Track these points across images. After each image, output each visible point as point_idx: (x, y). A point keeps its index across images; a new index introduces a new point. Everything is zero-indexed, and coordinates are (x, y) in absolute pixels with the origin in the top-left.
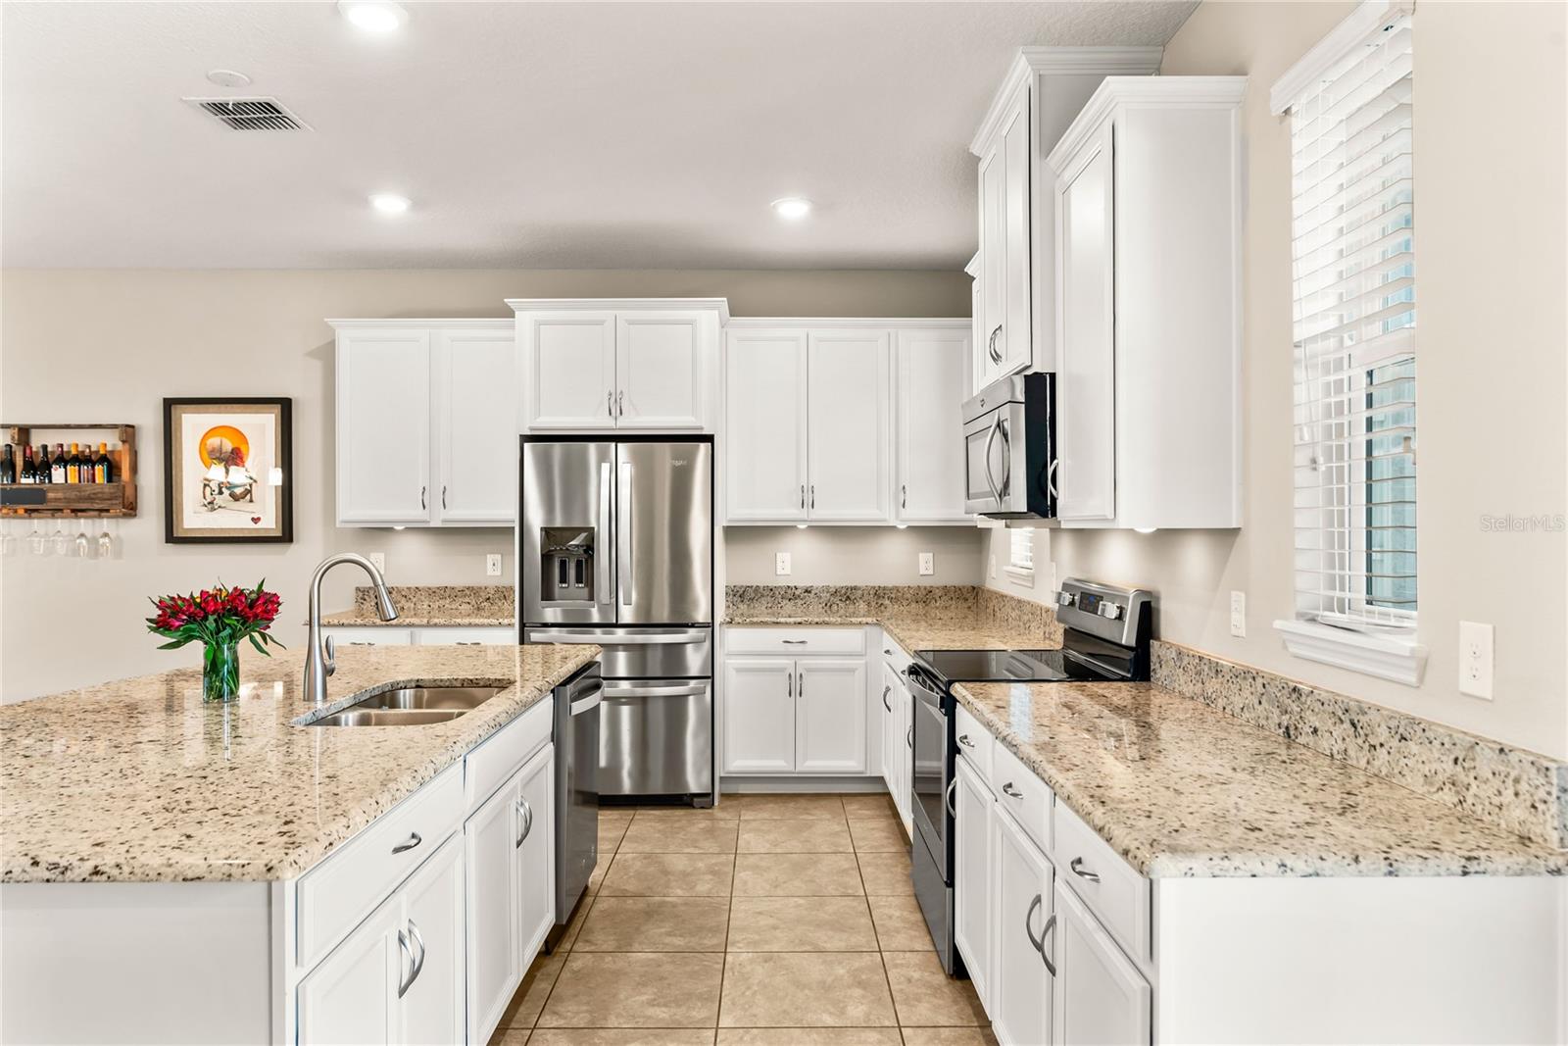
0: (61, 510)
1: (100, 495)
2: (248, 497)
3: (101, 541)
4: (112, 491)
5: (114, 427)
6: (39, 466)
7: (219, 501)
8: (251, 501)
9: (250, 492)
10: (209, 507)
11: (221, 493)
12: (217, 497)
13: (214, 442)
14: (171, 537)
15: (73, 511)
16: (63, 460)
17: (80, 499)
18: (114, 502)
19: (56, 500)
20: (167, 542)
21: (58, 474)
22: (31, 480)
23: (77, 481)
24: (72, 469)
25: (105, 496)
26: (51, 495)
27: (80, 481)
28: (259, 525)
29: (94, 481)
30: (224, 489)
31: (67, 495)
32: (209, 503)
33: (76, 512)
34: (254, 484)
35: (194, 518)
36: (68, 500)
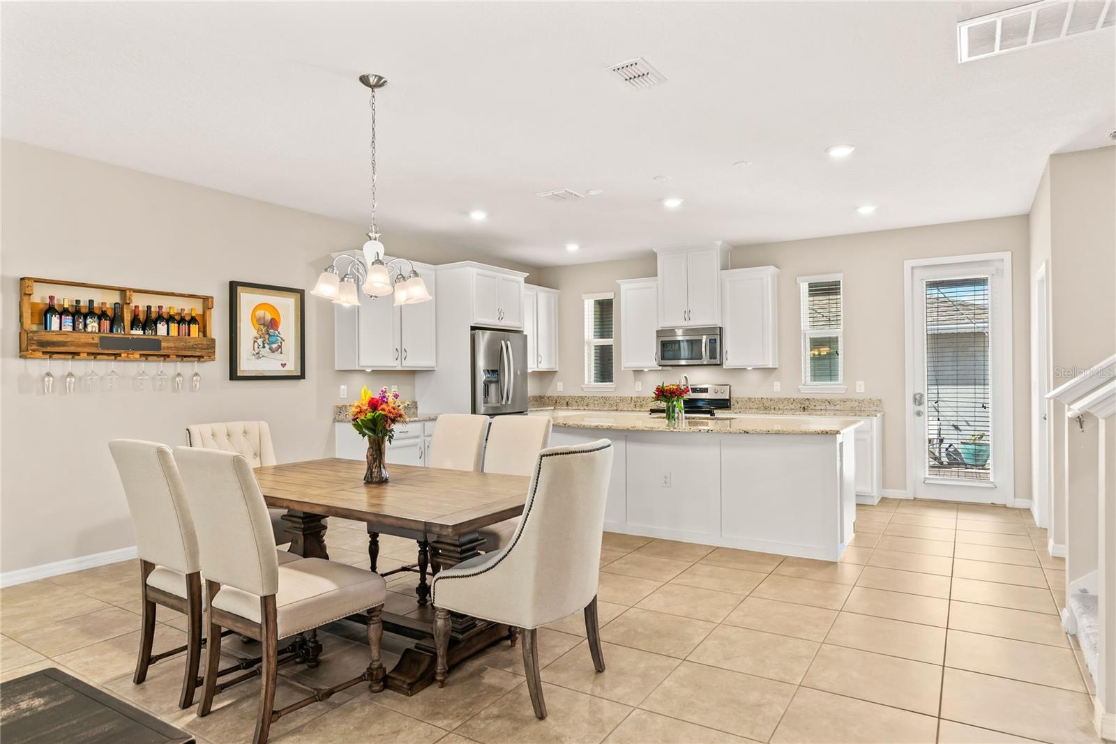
0: (168, 356)
1: (200, 346)
2: (280, 350)
3: (195, 378)
4: (209, 343)
6: (148, 321)
7: (263, 352)
8: (281, 353)
9: (280, 347)
10: (257, 356)
11: (264, 347)
12: (262, 349)
13: (260, 313)
14: (234, 375)
15: (177, 356)
16: (170, 319)
17: (185, 349)
18: (210, 351)
19: (169, 348)
20: (229, 379)
21: (162, 329)
22: (140, 332)
23: (177, 335)
24: (174, 326)
25: (204, 347)
26: (163, 344)
27: (179, 335)
28: (286, 368)
29: (189, 335)
30: (266, 345)
31: (177, 345)
32: (257, 354)
33: (183, 357)
34: (283, 342)
35: (247, 365)
36: (177, 348)
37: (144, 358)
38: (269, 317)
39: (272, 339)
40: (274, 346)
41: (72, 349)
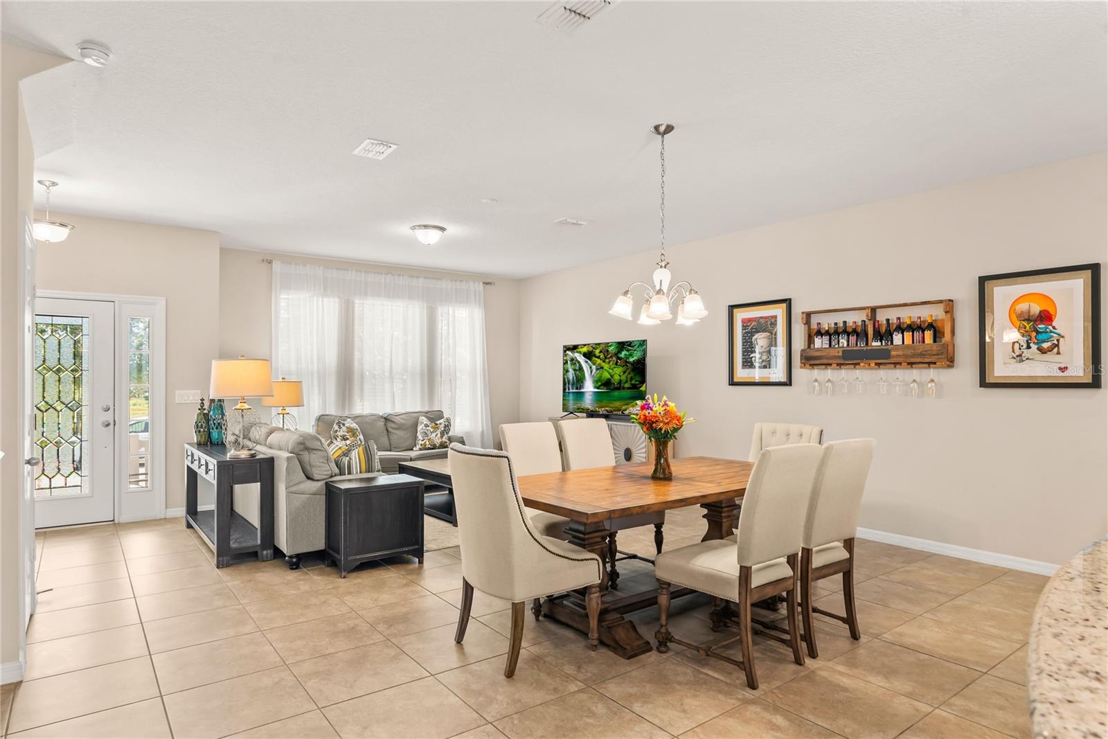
0: (900, 364)
1: (929, 352)
2: (1056, 350)
3: (930, 385)
4: (938, 349)
5: (940, 302)
6: (884, 334)
7: (1027, 353)
8: (1058, 353)
9: (1057, 345)
10: (1018, 359)
11: (1029, 347)
12: (1025, 351)
13: (1023, 307)
14: (984, 384)
15: (908, 364)
16: (901, 329)
17: (914, 356)
18: (940, 357)
19: (897, 356)
20: (980, 386)
21: (897, 339)
22: (879, 343)
23: (911, 343)
24: (908, 335)
25: (933, 353)
26: (893, 353)
27: (913, 342)
28: (1065, 374)
29: (924, 342)
30: (1031, 345)
31: (906, 353)
32: (1017, 356)
33: (911, 364)
34: (1061, 339)
35: (1002, 368)
36: (905, 356)
37: (877, 367)
38: (1036, 309)
39: (1041, 337)
40: (1045, 345)
41: (825, 361)
